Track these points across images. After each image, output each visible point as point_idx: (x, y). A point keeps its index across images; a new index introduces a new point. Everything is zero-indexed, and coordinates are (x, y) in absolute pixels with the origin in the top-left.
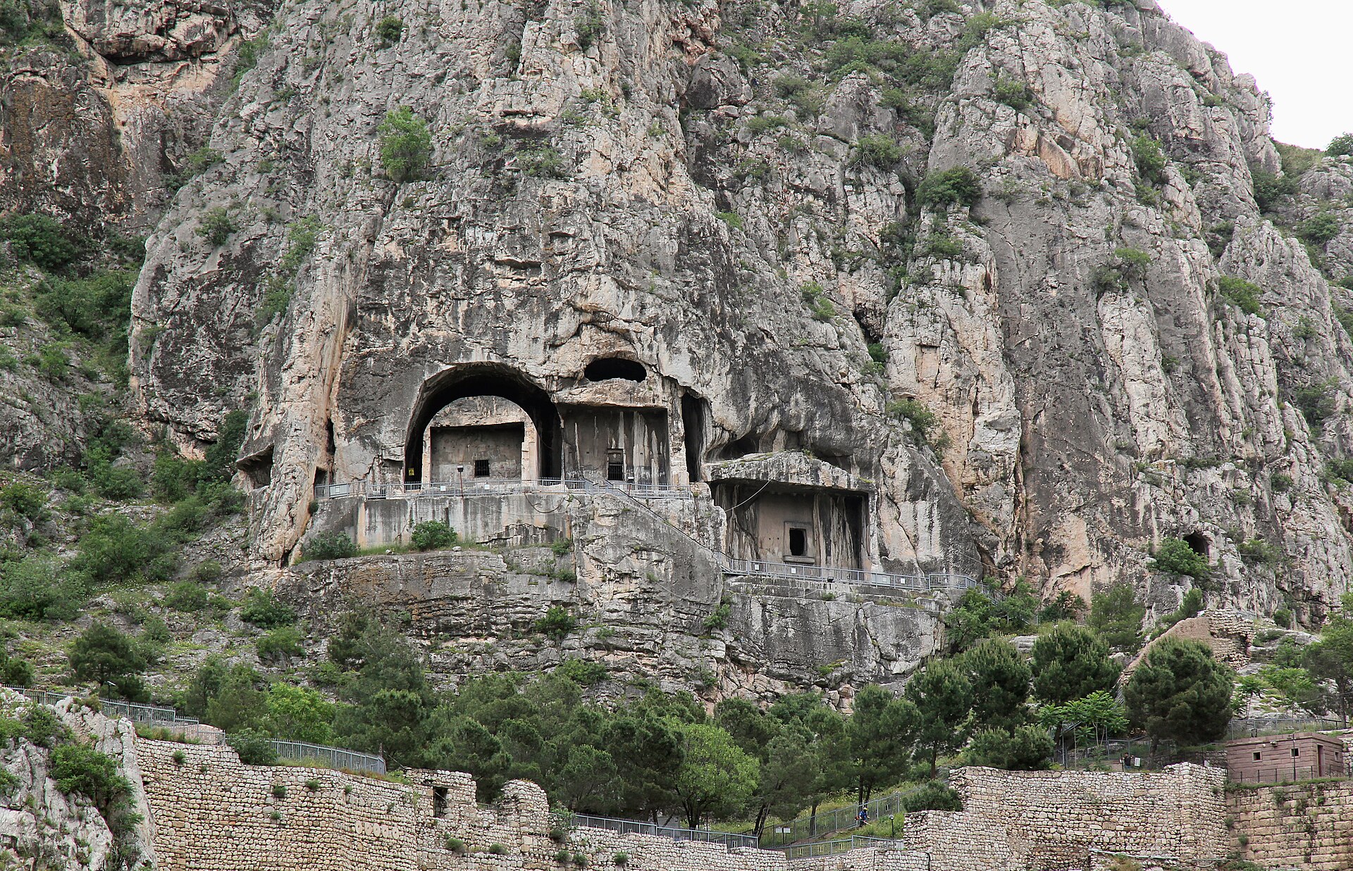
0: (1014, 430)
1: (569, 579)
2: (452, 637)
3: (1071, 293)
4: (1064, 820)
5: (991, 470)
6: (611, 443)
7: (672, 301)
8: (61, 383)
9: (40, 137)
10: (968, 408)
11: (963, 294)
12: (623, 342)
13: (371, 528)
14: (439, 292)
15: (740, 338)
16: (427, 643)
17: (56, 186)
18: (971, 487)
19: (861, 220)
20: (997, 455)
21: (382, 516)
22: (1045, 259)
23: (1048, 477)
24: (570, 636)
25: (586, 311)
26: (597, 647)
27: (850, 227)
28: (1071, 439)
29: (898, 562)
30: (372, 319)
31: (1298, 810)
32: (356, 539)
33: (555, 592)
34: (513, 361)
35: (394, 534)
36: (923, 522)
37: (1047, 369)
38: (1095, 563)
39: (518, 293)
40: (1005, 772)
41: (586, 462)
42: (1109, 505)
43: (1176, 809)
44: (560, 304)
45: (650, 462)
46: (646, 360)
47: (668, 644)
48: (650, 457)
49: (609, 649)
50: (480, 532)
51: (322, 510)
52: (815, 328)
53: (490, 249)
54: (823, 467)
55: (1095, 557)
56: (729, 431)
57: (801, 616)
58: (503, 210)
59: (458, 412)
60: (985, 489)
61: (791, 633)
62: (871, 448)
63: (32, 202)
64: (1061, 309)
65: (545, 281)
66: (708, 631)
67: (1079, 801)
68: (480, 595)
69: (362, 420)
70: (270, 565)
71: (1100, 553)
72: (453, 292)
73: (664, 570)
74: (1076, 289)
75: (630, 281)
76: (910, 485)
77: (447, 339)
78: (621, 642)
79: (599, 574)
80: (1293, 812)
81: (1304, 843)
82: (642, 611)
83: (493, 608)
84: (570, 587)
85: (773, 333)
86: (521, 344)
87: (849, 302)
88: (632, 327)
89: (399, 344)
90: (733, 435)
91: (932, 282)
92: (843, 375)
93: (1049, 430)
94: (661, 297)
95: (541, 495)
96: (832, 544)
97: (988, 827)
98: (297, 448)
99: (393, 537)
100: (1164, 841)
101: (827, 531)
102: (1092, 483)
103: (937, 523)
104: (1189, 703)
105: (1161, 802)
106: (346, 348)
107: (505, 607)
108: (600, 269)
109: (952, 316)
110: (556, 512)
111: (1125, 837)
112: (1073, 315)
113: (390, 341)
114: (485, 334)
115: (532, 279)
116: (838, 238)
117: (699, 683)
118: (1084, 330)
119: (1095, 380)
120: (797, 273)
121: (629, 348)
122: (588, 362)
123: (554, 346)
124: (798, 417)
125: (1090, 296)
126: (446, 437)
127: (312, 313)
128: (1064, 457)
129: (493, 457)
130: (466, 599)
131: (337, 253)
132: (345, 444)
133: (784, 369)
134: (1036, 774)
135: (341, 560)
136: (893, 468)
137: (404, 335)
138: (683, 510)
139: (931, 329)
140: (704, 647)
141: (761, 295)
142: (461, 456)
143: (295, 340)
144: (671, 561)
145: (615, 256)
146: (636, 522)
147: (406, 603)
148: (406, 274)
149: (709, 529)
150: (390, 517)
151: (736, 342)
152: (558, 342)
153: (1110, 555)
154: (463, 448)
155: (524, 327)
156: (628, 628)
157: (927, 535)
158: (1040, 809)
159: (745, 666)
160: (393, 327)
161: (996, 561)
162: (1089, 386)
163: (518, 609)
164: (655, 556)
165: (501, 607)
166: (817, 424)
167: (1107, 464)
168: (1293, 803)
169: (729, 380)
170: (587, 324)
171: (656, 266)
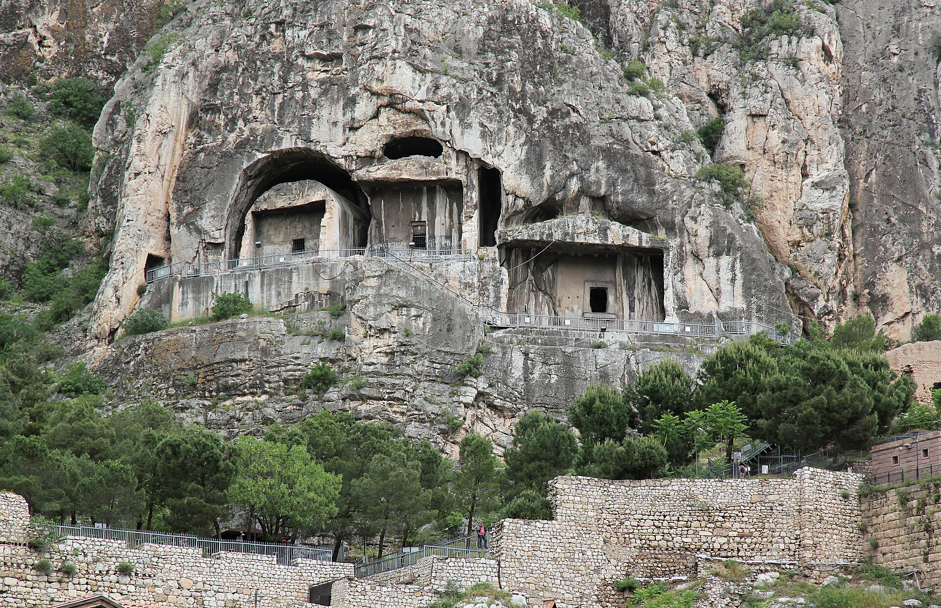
0: (839, 188)
1: (339, 337)
2: (230, 397)
3: (912, 58)
4: (671, 528)
5: (815, 227)
6: (415, 216)
7: (466, 81)
8: (29, 209)
9: (94, 14)
10: (797, 171)
11: (795, 66)
12: (420, 121)
13: (184, 304)
14: (261, 89)
15: (541, 113)
16: (207, 403)
17: (105, 54)
18: (797, 244)
19: (724, 9)
20: (823, 213)
21: (193, 292)
22: (891, 28)
23: (874, 231)
24: (331, 389)
25: (382, 95)
26: (352, 398)
27: (713, 17)
28: (898, 193)
29: (699, 314)
30: (208, 119)
31: (919, 509)
32: (170, 316)
33: (322, 349)
34: (316, 145)
35: (202, 308)
36: (726, 275)
37: (880, 129)
38: (915, 308)
39: (322, 82)
40: (606, 481)
41: (391, 235)
42: (930, 254)
43: (796, 514)
44: (357, 89)
45: (451, 231)
46: (440, 136)
47: (419, 392)
48: (451, 227)
49: (364, 399)
50: (274, 301)
51: (149, 291)
52: (629, 102)
53: (302, 46)
54: (613, 227)
55: (915, 303)
56: (523, 198)
57: (565, 363)
58: (316, 10)
59: (276, 197)
60: (809, 245)
61: (554, 379)
62: (673, 209)
63: (80, 69)
64: (900, 74)
65: (346, 69)
66: (461, 378)
67: (689, 508)
68: (256, 356)
69: (190, 209)
70: (100, 343)
71: (919, 299)
72: (271, 87)
73: (423, 324)
74: (916, 54)
75: (425, 65)
76: (713, 241)
77: (265, 131)
78: (373, 392)
79: (362, 331)
80: (915, 511)
81: (923, 542)
82: (398, 363)
83: (267, 368)
84: (338, 344)
85: (579, 107)
86: (322, 128)
87: (704, 84)
88: (425, 107)
89: (226, 138)
90: (528, 202)
91: (770, 57)
92: (653, 143)
93: (879, 187)
94: (455, 77)
95: (327, 263)
96: (636, 300)
97: (580, 535)
98: (128, 237)
99: (201, 312)
100: (782, 546)
101: (630, 288)
102: (915, 234)
103: (739, 276)
104: (816, 408)
105: (780, 508)
106: (186, 146)
107: (278, 366)
108: (396, 55)
109: (784, 87)
110: (339, 278)
111: (739, 543)
112: (910, 78)
113: (219, 137)
114: (293, 122)
115: (335, 69)
116: (700, 28)
117: (443, 426)
118: (920, 91)
119: (926, 137)
120: (655, 61)
121: (425, 127)
122: (384, 141)
123: (353, 129)
124: (598, 183)
125: (931, 59)
126: (270, 220)
127: (148, 115)
128: (891, 212)
129: (308, 236)
130: (243, 360)
131: (180, 62)
132: (176, 231)
133: (585, 138)
134: (643, 482)
135: (150, 334)
136: (695, 227)
137: (231, 131)
138: (464, 271)
139: (761, 99)
140: (453, 394)
141: (576, 74)
142: (282, 236)
143: (134, 142)
144: (430, 316)
145: (413, 43)
146: (398, 281)
147: (195, 368)
148: (236, 76)
149: (490, 288)
150: (199, 292)
151: (535, 117)
152: (356, 125)
153: (928, 300)
154: (283, 229)
155: (324, 112)
156: (383, 379)
157: (729, 288)
158: (645, 517)
159: (502, 411)
160: (223, 124)
161: (816, 311)
162: (918, 141)
163: (289, 367)
164: (413, 312)
165: (275, 366)
166: (619, 189)
167: (929, 214)
168: (915, 503)
169: (524, 151)
170: (386, 107)
171: (458, 52)
